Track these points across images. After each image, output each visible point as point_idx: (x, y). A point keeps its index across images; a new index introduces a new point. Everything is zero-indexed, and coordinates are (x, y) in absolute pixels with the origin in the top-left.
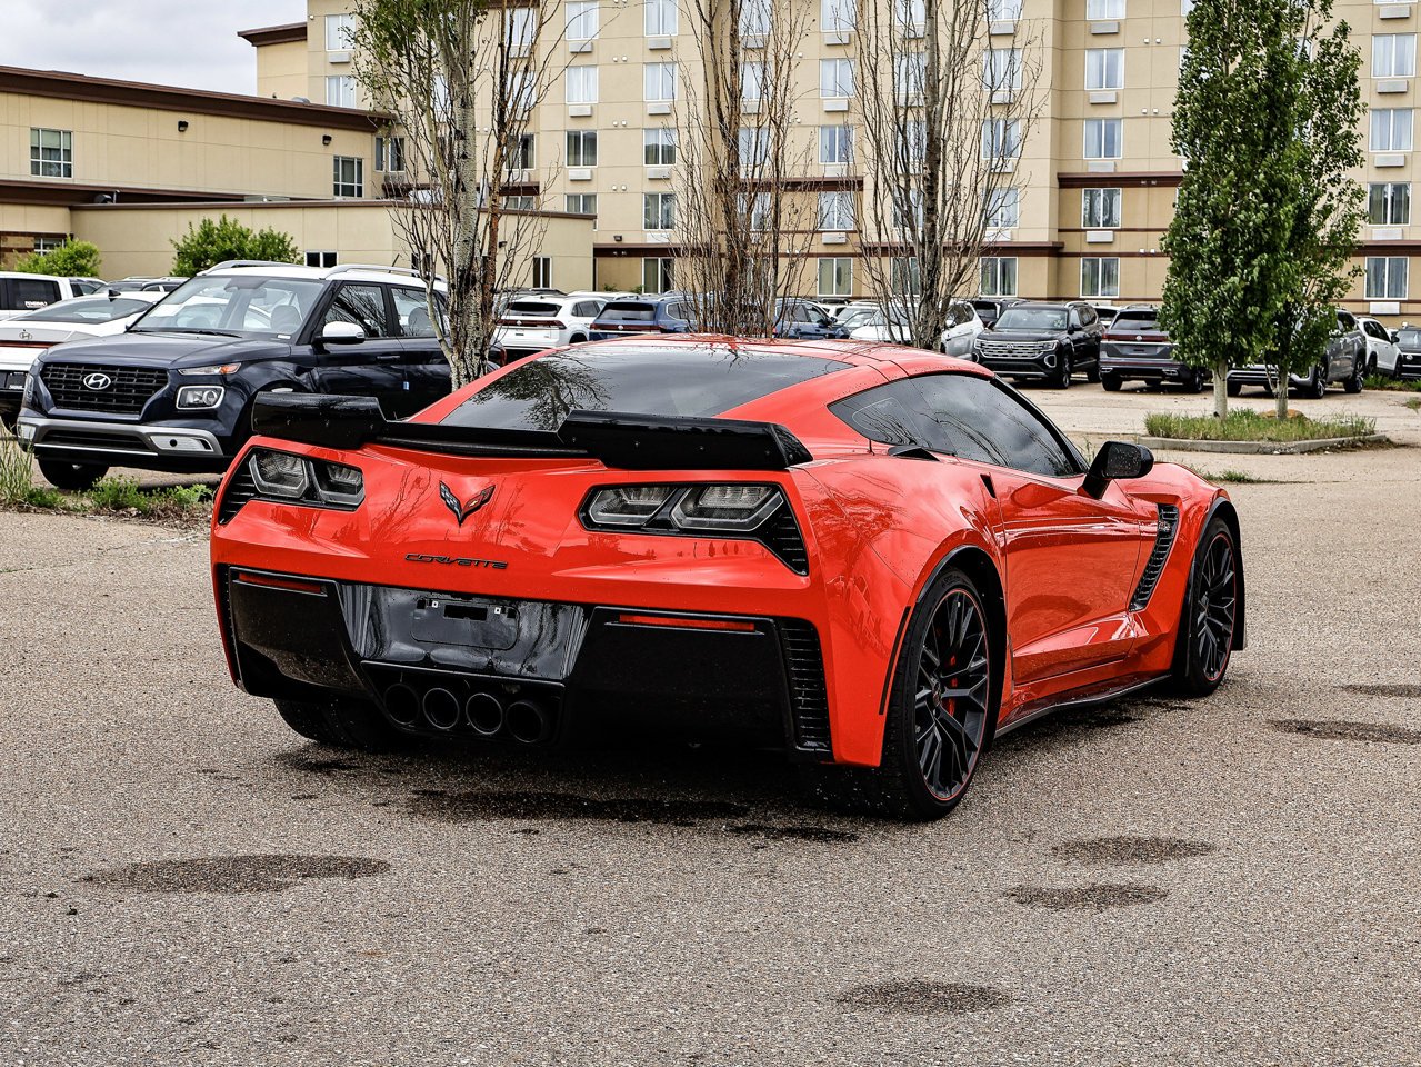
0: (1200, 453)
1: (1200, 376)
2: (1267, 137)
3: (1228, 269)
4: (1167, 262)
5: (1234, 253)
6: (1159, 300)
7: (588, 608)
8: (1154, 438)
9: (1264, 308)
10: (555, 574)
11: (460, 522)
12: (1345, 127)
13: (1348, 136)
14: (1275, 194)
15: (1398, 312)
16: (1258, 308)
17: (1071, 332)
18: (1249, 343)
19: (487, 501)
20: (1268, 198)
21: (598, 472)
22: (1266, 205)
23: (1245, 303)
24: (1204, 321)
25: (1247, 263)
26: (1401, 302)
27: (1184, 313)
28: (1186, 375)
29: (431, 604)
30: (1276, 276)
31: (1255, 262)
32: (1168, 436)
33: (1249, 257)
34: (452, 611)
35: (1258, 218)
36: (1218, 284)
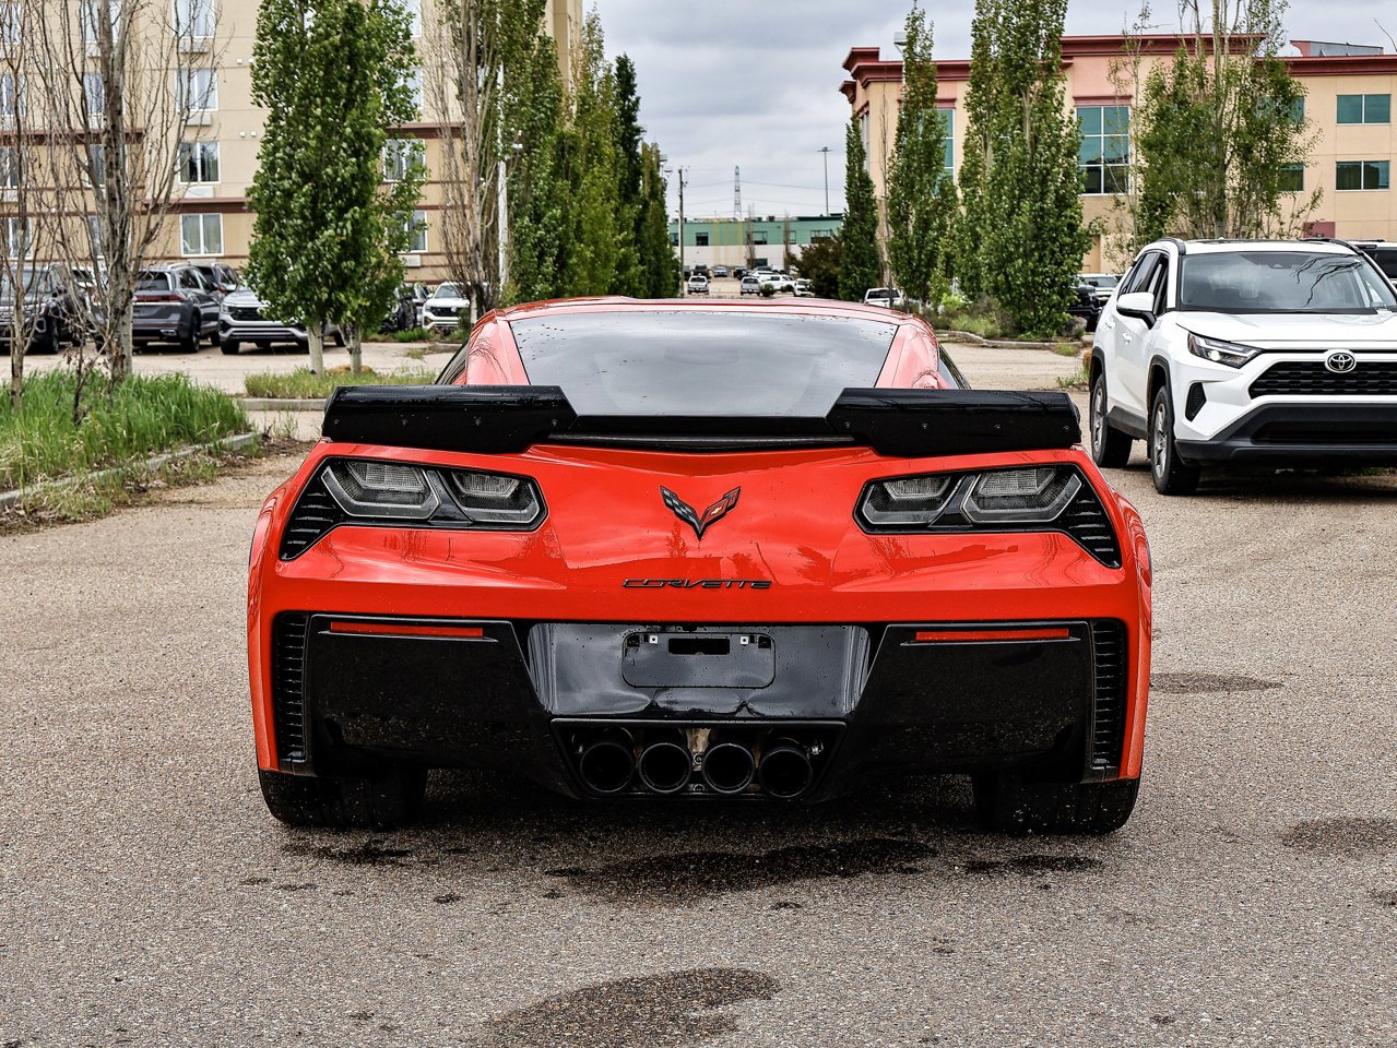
0: (310, 413)
1: (196, 336)
2: (348, 89)
3: (322, 223)
4: (254, 217)
5: (325, 208)
6: (244, 257)
7: (875, 629)
8: (259, 400)
9: (358, 263)
10: (838, 589)
11: (700, 536)
12: (400, 82)
13: (405, 90)
14: (362, 148)
15: (419, 265)
16: (354, 263)
17: (55, 295)
18: (347, 298)
19: (733, 506)
20: (356, 154)
21: (869, 464)
22: (354, 160)
23: (340, 258)
24: (299, 278)
25: (340, 216)
26: (421, 254)
27: (277, 269)
28: (184, 335)
29: (646, 639)
30: (367, 230)
31: (348, 215)
32: (274, 397)
33: (341, 212)
34: (677, 647)
35: (346, 172)
36: (313, 238)
